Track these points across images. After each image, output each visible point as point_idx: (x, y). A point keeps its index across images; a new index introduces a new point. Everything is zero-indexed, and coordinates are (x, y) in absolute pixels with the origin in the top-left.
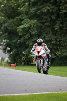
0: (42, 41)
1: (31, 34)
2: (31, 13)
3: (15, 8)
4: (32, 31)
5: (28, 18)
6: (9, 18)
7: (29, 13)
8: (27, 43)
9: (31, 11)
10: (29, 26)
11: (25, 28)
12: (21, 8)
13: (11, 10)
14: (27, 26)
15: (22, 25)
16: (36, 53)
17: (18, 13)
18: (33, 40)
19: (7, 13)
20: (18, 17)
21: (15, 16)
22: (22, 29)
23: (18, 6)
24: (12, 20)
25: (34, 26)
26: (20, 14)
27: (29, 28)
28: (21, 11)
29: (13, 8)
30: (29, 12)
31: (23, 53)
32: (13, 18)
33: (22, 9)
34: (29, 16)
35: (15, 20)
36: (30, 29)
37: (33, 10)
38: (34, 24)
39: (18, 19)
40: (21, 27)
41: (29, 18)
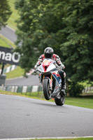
0: (52, 51)
1: (79, 55)
2: (80, 25)
3: (58, 18)
4: (81, 50)
5: (76, 31)
6: (49, 32)
7: (77, 25)
8: (74, 66)
9: (80, 22)
10: (77, 42)
11: (71, 45)
12: (66, 17)
13: (53, 21)
14: (74, 43)
15: (68, 41)
16: (42, 68)
17: (62, 25)
18: (82, 62)
19: (47, 25)
20: (62, 31)
21: (58, 29)
22: (67, 47)
23: (63, 15)
24: (54, 35)
25: (83, 42)
26: (65, 26)
27: (77, 46)
28: (67, 22)
29: (56, 18)
30: (77, 23)
31: (69, 80)
32: (55, 32)
33: (67, 19)
34: (78, 29)
35: (57, 34)
36: (79, 47)
37: (82, 21)
38: (84, 40)
39: (61, 33)
40: (66, 44)
41: (78, 32)
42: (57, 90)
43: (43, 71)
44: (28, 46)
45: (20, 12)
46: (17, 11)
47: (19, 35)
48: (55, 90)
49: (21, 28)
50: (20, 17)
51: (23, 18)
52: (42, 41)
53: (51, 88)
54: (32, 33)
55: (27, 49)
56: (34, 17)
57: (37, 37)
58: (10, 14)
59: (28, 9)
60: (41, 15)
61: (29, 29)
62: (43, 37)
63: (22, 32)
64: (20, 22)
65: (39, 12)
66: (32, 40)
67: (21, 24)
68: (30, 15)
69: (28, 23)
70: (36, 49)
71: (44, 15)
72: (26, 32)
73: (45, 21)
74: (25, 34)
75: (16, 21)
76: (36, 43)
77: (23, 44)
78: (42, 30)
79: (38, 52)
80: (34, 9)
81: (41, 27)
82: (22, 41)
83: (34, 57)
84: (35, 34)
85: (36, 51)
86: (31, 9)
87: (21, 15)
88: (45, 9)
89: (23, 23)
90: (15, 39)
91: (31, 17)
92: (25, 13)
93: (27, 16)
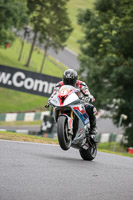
42: (80, 135)
43: (58, 104)
44: (96, 77)
45: (85, 29)
46: (80, 27)
47: (83, 62)
48: (77, 134)
49: (85, 52)
50: (84, 35)
51: (89, 37)
52: (115, 70)
53: (71, 132)
54: (102, 58)
55: (94, 81)
56: (105, 35)
57: (108, 63)
58: (70, 31)
59: (96, 25)
60: (114, 32)
61: (97, 53)
62: (117, 64)
63: (87, 57)
64: (85, 42)
65: (111, 29)
66: (102, 67)
67: (85, 46)
68: (99, 32)
69: (96, 45)
70: (106, 81)
71: (119, 33)
72: (93, 56)
73: (120, 41)
74: (92, 59)
75: (79, 42)
76: (106, 73)
77: (88, 74)
78: (116, 54)
79: (110, 85)
80: (105, 25)
81: (114, 49)
82: (87, 70)
83: (104, 92)
84: (105, 59)
85: (106, 83)
86: (100, 24)
87: (87, 33)
88: (120, 24)
89: (88, 44)
90: (78, 66)
91: (100, 35)
92: (92, 30)
93: (95, 34)
